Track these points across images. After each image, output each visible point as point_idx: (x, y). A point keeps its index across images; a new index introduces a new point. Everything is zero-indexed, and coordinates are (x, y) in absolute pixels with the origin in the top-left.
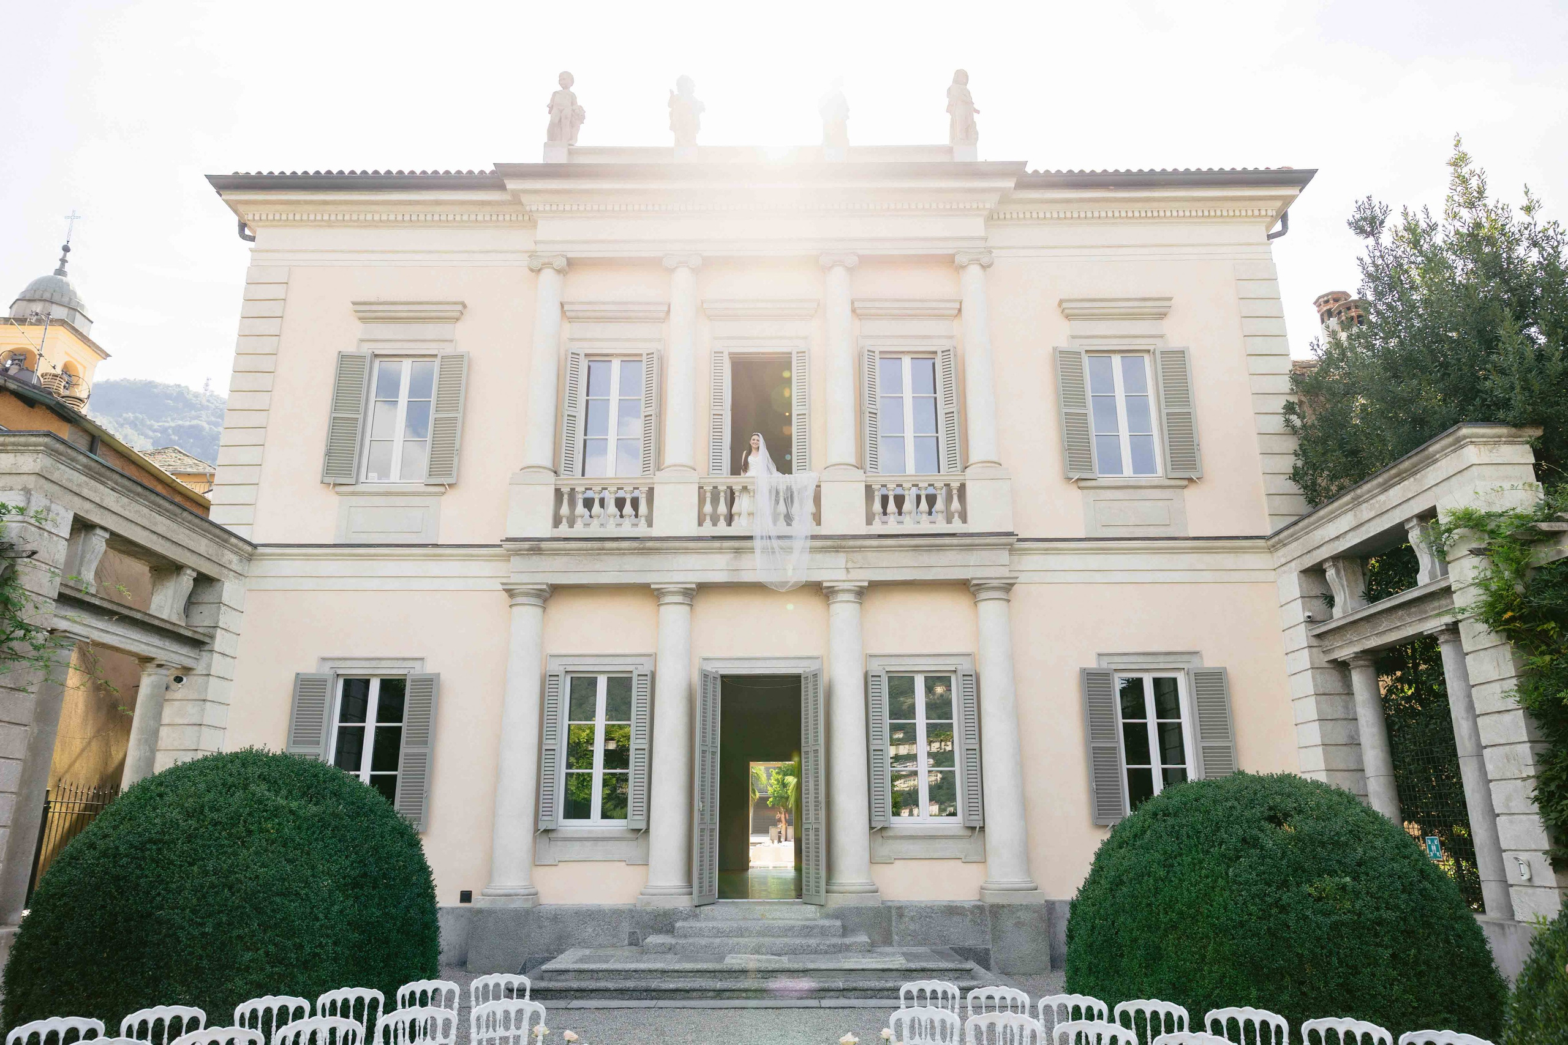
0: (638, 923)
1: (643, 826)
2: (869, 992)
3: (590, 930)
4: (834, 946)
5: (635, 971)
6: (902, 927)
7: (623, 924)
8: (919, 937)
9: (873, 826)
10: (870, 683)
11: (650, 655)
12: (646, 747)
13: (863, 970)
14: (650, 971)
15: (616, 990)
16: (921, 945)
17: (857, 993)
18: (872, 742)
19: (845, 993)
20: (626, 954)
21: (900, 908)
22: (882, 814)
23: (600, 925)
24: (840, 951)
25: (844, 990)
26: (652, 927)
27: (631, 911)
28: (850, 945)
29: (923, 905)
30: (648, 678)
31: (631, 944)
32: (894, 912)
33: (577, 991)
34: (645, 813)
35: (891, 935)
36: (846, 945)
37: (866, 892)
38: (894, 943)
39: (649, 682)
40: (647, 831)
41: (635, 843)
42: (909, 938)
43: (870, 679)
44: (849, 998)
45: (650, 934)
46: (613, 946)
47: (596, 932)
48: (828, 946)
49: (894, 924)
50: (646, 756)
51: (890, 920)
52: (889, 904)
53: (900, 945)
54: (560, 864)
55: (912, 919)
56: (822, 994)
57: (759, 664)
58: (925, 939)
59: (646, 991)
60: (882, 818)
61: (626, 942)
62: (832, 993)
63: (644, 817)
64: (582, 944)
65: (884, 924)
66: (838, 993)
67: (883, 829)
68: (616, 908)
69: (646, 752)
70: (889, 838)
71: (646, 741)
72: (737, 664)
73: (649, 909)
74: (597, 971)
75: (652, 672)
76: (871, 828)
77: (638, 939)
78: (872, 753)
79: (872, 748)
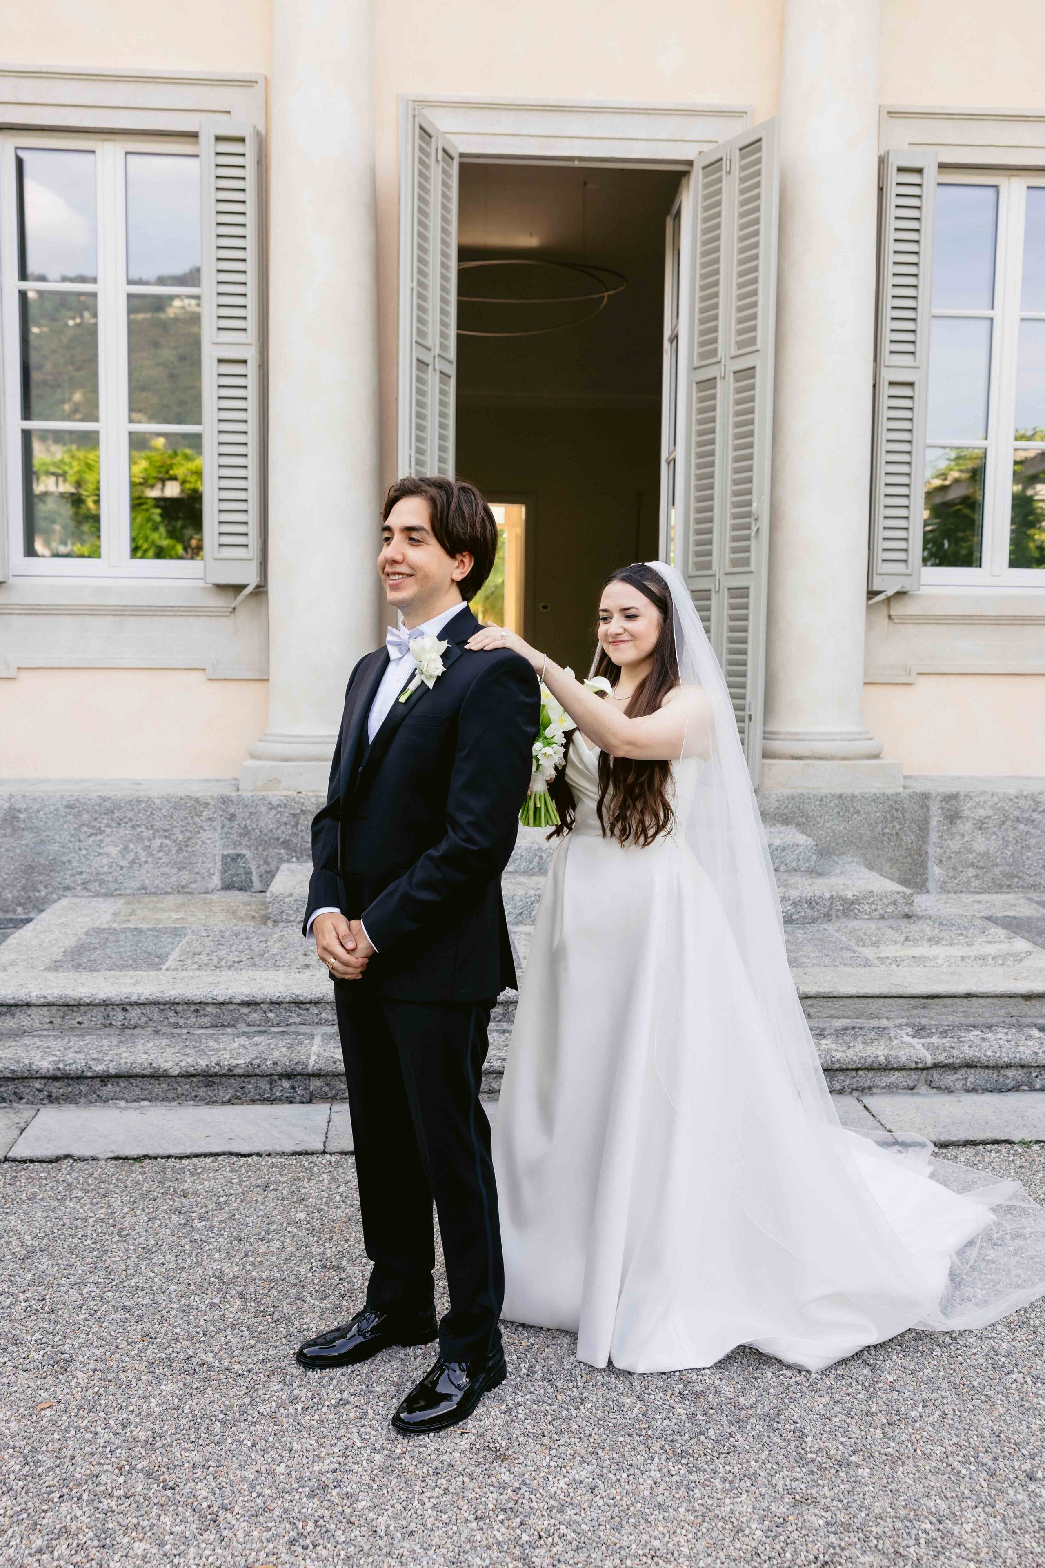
0: (245, 832)
1: (251, 579)
2: (1010, 1073)
3: (113, 851)
4: (811, 903)
5: (247, 1004)
6: (955, 845)
7: (204, 835)
8: (997, 871)
9: (876, 588)
10: (892, 190)
11: (249, 83)
12: (250, 354)
13: (968, 996)
14: (298, 1003)
15: (188, 1076)
16: (999, 888)
17: (972, 1077)
18: (888, 359)
19: (936, 1075)
20: (219, 921)
21: (953, 797)
22: (901, 556)
23: (139, 838)
24: (828, 917)
25: (935, 1066)
26: (286, 844)
27: (225, 801)
28: (855, 901)
29: (1012, 792)
30: (249, 148)
31: (228, 887)
32: (935, 808)
33: (55, 1078)
34: (253, 540)
35: (923, 865)
36: (844, 900)
37: (862, 757)
38: (931, 885)
39: (250, 161)
40: (261, 590)
41: (226, 624)
42: (971, 872)
43: (894, 177)
44: (949, 1091)
45: (281, 860)
46: (181, 889)
47: (131, 856)
48: (795, 904)
49: (934, 837)
50: (252, 382)
51: (924, 828)
52: (920, 788)
53: (944, 889)
54: (24, 675)
55: (981, 825)
56: (864, 1079)
57: (574, 125)
58: (1010, 876)
59: (289, 1076)
60: (900, 568)
61: (216, 881)
62: (894, 1078)
63: (253, 552)
64: (94, 887)
65: (909, 838)
66: (914, 1076)
67: (901, 594)
68: (181, 792)
69: (251, 369)
70: (906, 620)
71: (251, 336)
72: (506, 123)
73: (276, 795)
74: (125, 1006)
75: (258, 134)
76: (871, 594)
77: (249, 873)
78: (886, 391)
79: (887, 375)
